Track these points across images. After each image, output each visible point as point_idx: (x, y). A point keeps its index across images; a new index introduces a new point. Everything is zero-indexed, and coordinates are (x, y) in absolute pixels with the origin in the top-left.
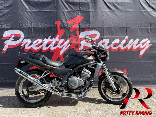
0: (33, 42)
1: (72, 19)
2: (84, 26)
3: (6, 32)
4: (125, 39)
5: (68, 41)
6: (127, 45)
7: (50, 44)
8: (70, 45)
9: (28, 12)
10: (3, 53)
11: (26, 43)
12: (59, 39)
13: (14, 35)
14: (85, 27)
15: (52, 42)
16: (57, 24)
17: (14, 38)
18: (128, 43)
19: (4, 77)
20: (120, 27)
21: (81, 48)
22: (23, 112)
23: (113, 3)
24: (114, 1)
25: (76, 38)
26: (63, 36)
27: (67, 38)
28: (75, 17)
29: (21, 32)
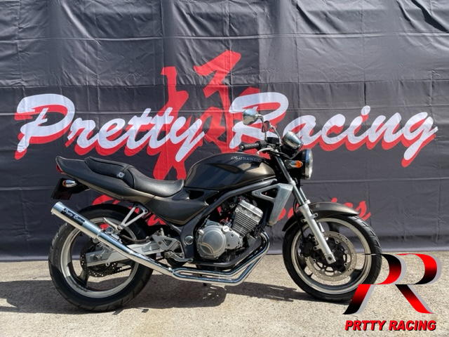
0: (100, 127)
1: (210, 59)
2: (243, 80)
3: (26, 99)
4: (360, 115)
5: (199, 123)
6: (367, 133)
7: (148, 131)
8: (203, 134)
9: (86, 44)
10: (17, 158)
11: (81, 131)
12: (173, 117)
13: (47, 109)
14: (246, 82)
15: (153, 125)
16: (168, 76)
17: (47, 116)
18: (370, 127)
19: (19, 227)
20: (346, 80)
21: (234, 143)
22: (72, 325)
23: (325, 15)
24: (326, 8)
25: (221, 115)
26: (182, 108)
27: (196, 115)
28: (217, 54)
29: (68, 100)
